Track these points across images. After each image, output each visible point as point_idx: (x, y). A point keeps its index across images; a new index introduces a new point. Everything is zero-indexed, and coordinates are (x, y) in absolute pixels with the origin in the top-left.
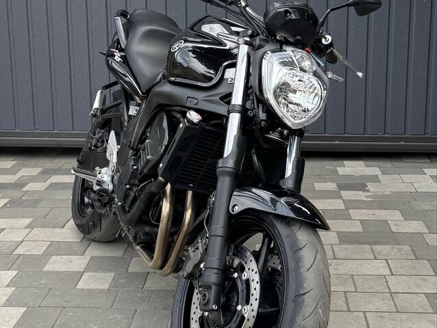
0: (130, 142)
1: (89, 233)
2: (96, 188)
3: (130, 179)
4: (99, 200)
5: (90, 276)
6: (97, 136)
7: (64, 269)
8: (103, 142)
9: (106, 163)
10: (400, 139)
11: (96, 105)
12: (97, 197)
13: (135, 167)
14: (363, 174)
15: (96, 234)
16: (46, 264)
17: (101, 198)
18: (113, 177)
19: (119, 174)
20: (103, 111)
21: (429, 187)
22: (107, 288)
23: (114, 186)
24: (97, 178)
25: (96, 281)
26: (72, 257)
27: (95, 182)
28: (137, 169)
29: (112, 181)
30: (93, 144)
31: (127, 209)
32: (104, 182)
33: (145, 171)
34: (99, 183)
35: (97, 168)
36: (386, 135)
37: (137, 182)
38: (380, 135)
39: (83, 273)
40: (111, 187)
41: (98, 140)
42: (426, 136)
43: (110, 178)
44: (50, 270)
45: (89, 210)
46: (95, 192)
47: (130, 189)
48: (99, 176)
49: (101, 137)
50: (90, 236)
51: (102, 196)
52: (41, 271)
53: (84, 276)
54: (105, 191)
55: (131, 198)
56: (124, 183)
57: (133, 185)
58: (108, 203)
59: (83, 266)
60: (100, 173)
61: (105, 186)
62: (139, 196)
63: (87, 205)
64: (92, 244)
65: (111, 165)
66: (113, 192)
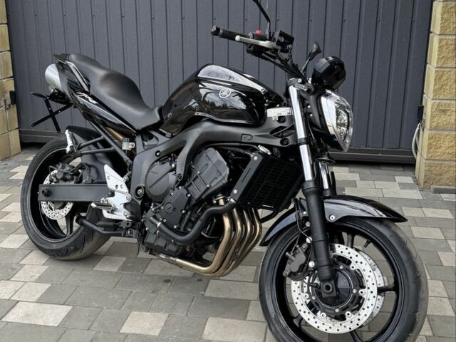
10: (377, 152)
13: (189, 195)
14: (345, 179)
21: (395, 193)
36: (368, 148)
38: (363, 147)
42: (400, 150)
43: (122, 206)
56: (179, 209)
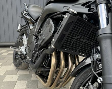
0: (34, 33)
1: (18, 67)
2: (19, 53)
3: (35, 49)
4: (21, 58)
5: (19, 83)
6: (20, 38)
7: (10, 80)
8: (21, 39)
9: (23, 45)
11: (19, 28)
12: (20, 57)
13: (37, 43)
15: (20, 67)
16: (4, 79)
17: (21, 57)
18: (26, 49)
19: (28, 48)
20: (21, 30)
22: (25, 88)
23: (26, 52)
24: (20, 50)
25: (21, 85)
26: (13, 75)
27: (19, 51)
28: (38, 44)
29: (25, 51)
30: (18, 41)
31: (33, 62)
32: (22, 51)
33: (42, 44)
34: (21, 52)
35: (20, 47)
37: (38, 50)
39: (17, 81)
40: (25, 53)
41: (20, 39)
43: (24, 50)
44: (5, 81)
45: (18, 60)
46: (19, 55)
47: (35, 53)
48: (20, 49)
49: (21, 38)
50: (18, 68)
51: (22, 56)
52: (2, 82)
53: (17, 83)
54: (23, 54)
55: (35, 57)
56: (32, 51)
57: (36, 51)
58: (24, 58)
59: (17, 79)
60: (21, 48)
61: (23, 53)
62: (39, 56)
63: (17, 59)
64: (19, 70)
65: (25, 45)
66: (26, 54)
